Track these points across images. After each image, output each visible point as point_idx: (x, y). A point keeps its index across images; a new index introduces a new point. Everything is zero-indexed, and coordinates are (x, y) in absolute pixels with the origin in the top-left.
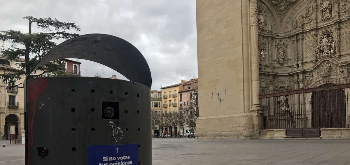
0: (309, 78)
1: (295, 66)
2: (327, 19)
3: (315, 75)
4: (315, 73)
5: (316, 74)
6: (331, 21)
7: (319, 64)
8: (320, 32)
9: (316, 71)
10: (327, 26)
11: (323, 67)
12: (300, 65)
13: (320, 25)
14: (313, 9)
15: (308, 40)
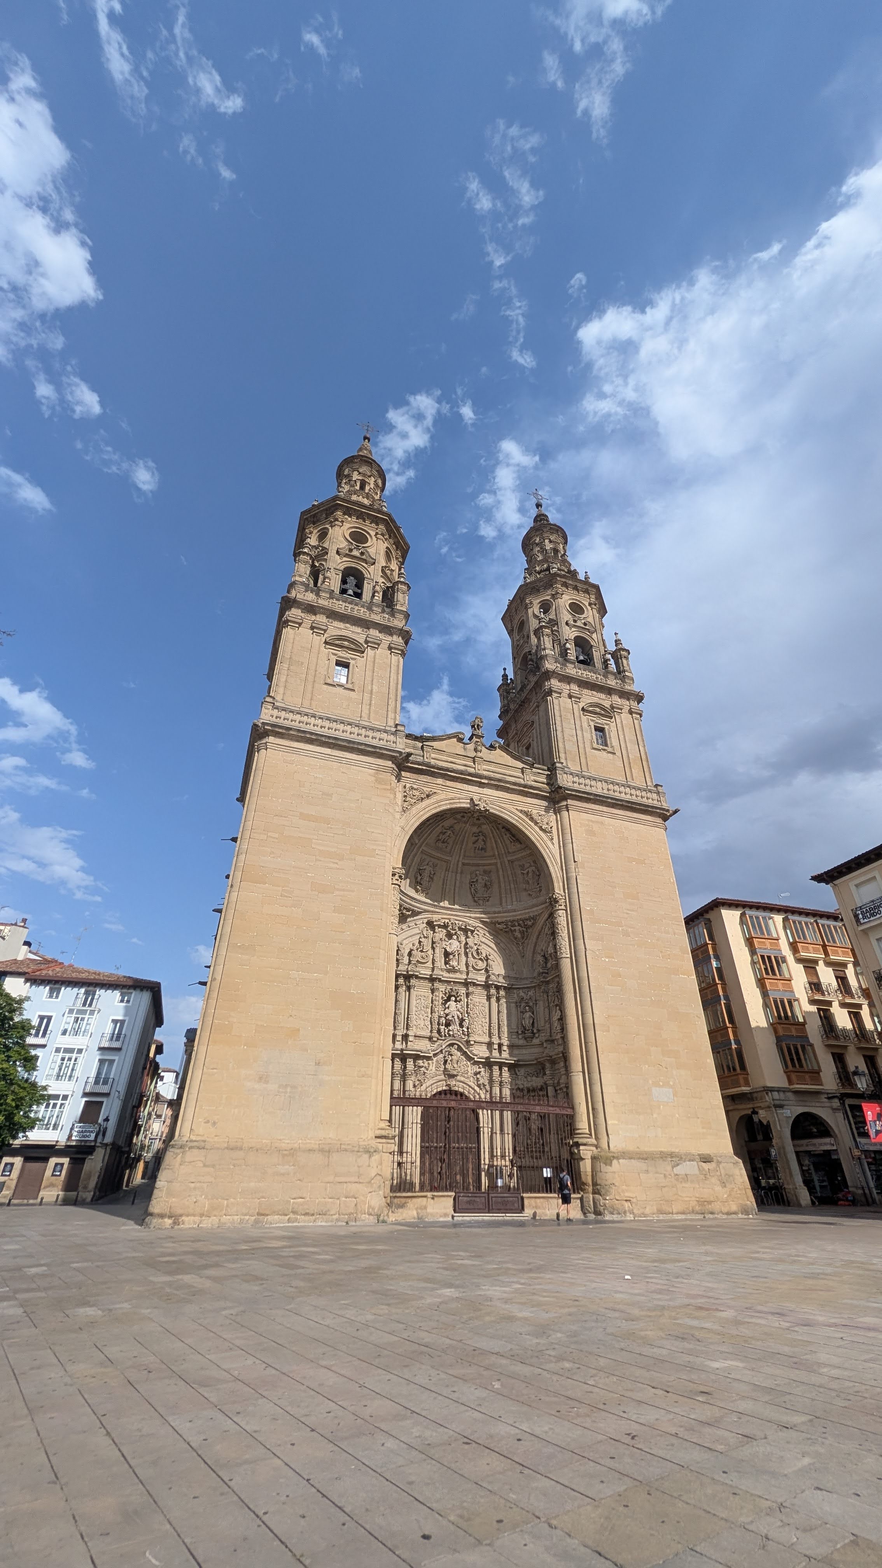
0: (423, 1069)
1: (399, 1038)
2: (453, 970)
3: (433, 1068)
4: (433, 1063)
5: (434, 1065)
6: (458, 975)
7: (444, 1047)
8: (442, 987)
9: (435, 1059)
10: (454, 982)
11: (451, 1055)
12: (411, 1038)
13: (446, 976)
14: (433, 943)
15: (422, 994)
